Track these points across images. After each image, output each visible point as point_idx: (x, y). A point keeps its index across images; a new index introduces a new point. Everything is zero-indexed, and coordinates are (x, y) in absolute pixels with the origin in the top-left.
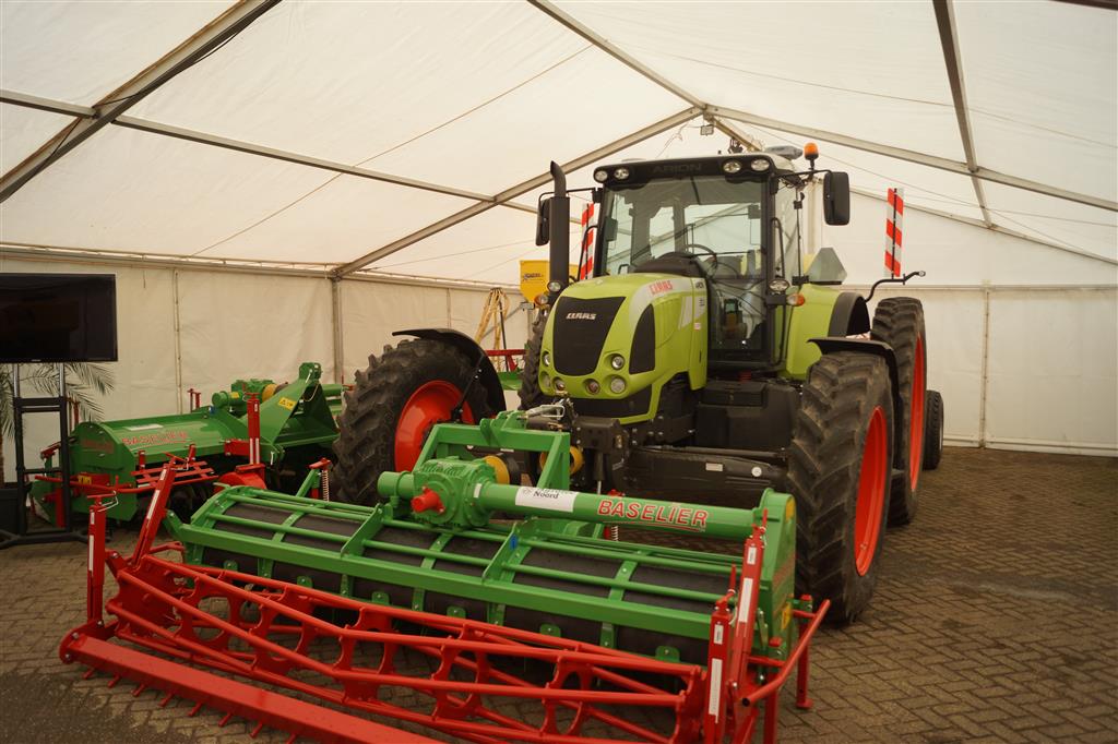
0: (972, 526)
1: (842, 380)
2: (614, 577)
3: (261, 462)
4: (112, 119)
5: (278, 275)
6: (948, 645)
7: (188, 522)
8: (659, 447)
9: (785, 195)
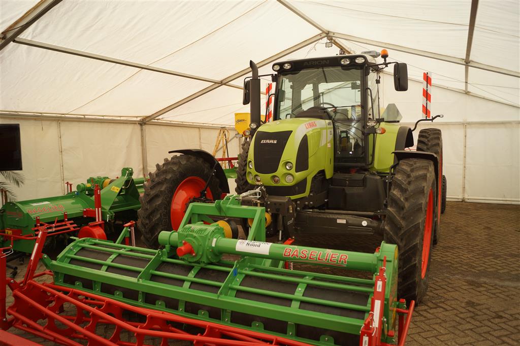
0: (468, 244)
1: (413, 174)
2: (294, 294)
3: (102, 220)
4: (13, 39)
5: (113, 123)
6: (472, 317)
7: (56, 259)
8: (311, 210)
9: (372, 76)
